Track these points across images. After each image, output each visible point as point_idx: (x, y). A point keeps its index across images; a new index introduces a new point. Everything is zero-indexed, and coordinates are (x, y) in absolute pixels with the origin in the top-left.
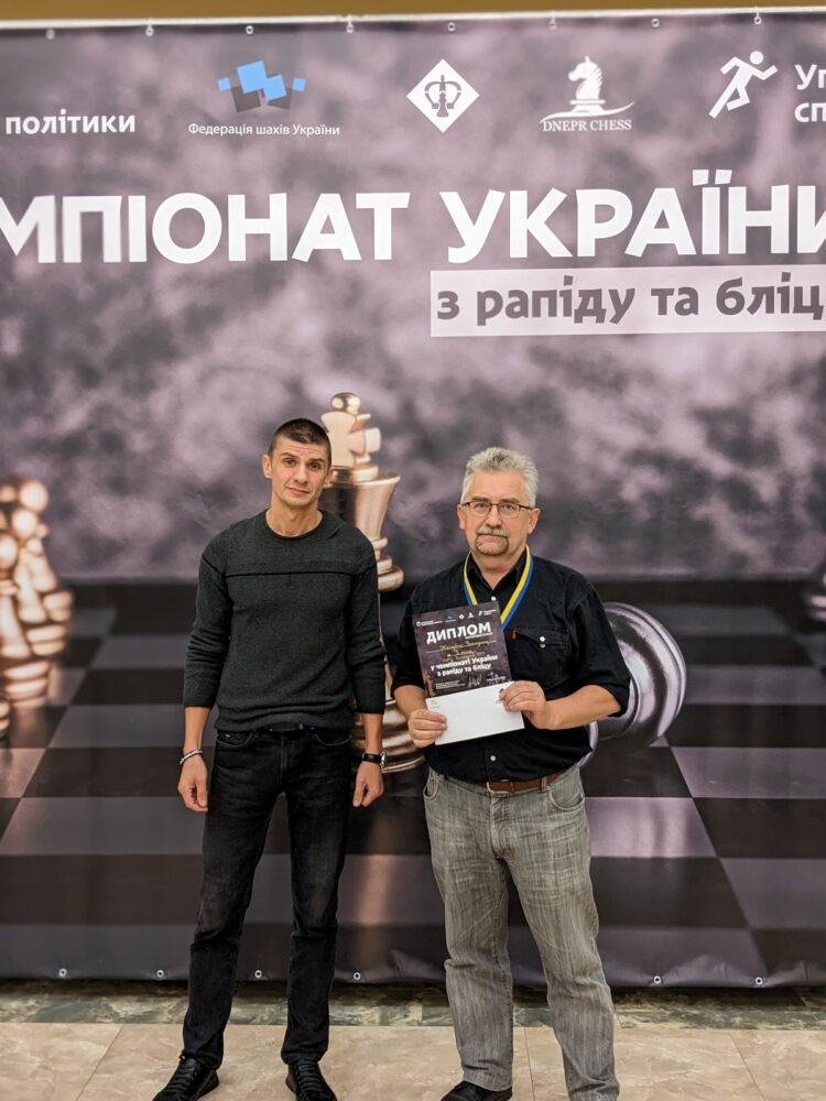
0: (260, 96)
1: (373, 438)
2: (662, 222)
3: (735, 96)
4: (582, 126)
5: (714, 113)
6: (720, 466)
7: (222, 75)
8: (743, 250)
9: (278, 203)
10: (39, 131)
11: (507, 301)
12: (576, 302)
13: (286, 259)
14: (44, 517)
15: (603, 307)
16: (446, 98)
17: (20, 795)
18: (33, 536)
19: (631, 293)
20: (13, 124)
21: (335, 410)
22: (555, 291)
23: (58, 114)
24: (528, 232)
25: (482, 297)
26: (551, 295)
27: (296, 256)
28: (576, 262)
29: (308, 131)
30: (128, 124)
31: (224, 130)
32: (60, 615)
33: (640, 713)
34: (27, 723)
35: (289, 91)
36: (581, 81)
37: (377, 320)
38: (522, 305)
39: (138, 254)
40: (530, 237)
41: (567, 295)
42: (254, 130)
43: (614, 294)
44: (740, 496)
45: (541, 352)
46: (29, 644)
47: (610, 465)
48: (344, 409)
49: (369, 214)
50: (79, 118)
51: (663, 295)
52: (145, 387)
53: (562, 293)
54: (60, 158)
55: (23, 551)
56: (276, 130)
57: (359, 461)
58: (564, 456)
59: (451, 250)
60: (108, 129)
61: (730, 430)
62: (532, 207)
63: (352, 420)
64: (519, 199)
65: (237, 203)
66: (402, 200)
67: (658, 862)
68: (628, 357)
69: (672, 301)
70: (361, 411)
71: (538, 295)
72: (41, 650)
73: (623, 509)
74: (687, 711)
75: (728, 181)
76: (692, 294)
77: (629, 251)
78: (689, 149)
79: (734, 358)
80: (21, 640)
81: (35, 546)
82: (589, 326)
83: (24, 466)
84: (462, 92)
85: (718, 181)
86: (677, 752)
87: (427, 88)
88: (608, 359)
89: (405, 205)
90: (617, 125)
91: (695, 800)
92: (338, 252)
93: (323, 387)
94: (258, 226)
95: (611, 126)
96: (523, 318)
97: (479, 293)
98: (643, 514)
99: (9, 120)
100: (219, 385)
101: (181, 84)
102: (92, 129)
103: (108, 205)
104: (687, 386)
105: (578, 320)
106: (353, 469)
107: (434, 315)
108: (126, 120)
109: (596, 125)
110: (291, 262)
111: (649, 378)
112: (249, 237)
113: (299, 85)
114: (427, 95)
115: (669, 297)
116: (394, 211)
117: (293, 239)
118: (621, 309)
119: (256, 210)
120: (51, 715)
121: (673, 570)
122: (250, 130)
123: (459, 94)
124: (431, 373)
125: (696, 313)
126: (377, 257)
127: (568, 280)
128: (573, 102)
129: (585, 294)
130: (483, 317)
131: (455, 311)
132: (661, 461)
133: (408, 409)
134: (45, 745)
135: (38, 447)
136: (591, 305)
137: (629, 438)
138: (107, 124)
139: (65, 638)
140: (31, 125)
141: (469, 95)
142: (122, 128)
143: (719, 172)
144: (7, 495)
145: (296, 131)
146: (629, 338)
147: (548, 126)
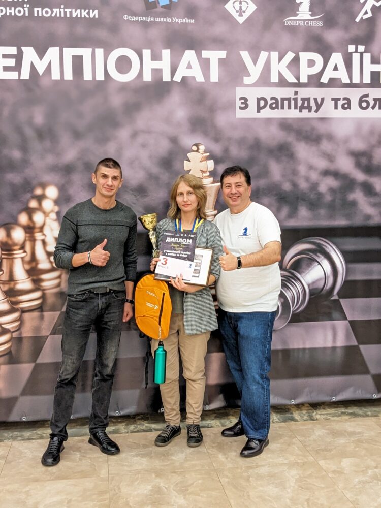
0: (157, 3)
1: (211, 164)
2: (336, 68)
3: (366, 13)
4: (302, 23)
5: (357, 20)
6: (360, 176)
8: (369, 82)
9: (166, 54)
10: (51, 16)
11: (270, 102)
12: (300, 103)
13: (169, 80)
14: (56, 202)
15: (311, 105)
16: (242, 8)
17: (48, 334)
18: (52, 211)
19: (323, 99)
21: (193, 151)
22: (290, 98)
23: (60, 8)
24: (279, 71)
25: (259, 100)
27: (174, 79)
28: (299, 85)
29: (180, 21)
30: (94, 14)
31: (140, 19)
33: (327, 284)
34: (50, 300)
35: (171, 1)
36: (301, 3)
37: (212, 109)
38: (276, 104)
39: (100, 77)
40: (280, 74)
41: (296, 100)
42: (155, 19)
43: (316, 99)
44: (368, 189)
45: (285, 125)
47: (314, 176)
48: (197, 151)
49: (208, 61)
50: (70, 10)
51: (336, 100)
52: (103, 140)
53: (294, 99)
54: (61, 29)
55: (47, 218)
57: (204, 175)
58: (295, 172)
59: (244, 78)
60: (85, 16)
61: (364, 161)
62: (280, 59)
63: (201, 156)
64: (275, 55)
65: (147, 53)
66: (223, 54)
67: (334, 349)
68: (322, 128)
69: (340, 103)
70: (205, 152)
71: (283, 99)
73: (320, 195)
74: (346, 283)
75: (363, 51)
76: (348, 100)
77: (322, 81)
78: (347, 36)
79: (366, 129)
80: (47, 261)
81: (53, 216)
82: (305, 114)
83: (47, 178)
84: (250, 5)
85: (358, 51)
86: (342, 301)
87: (233, 3)
88: (313, 129)
89: (224, 56)
91: (349, 321)
92: (194, 77)
93: (188, 141)
94: (156, 65)
95: (314, 24)
96: (276, 109)
97: (257, 98)
98: (328, 198)
100: (141, 139)
102: (77, 15)
103: (85, 53)
104: (346, 141)
105: (300, 111)
107: (237, 108)
108: (93, 12)
109: (308, 23)
110: (172, 82)
111: (330, 137)
112: (152, 69)
114: (234, 6)
115: (339, 102)
116: (219, 59)
117: (173, 72)
118: (319, 106)
119: (156, 57)
120: (61, 295)
121: (341, 222)
122: (152, 19)
123: (248, 7)
124: (237, 134)
125: (350, 109)
126: (212, 81)
127: (296, 93)
128: (297, 12)
129: (303, 99)
130: (259, 109)
131: (247, 106)
132: (336, 174)
133: (226, 151)
134: (60, 310)
135: (54, 169)
136: (305, 104)
137: (322, 164)
138: (84, 13)
141: (252, 7)
142: (92, 16)
143: (359, 47)
144: (38, 192)
145: (174, 20)
146: (322, 119)
147: (287, 23)
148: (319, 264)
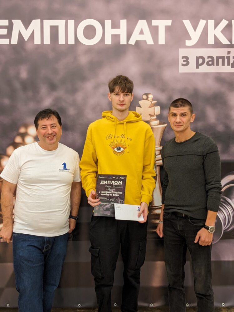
1: (157, 110)
9: (123, 23)
12: (232, 61)
21: (144, 99)
24: (215, 35)
25: (198, 58)
26: (223, 58)
27: (130, 43)
37: (160, 66)
38: (212, 61)
39: (71, 41)
45: (219, 78)
48: (147, 99)
49: (157, 28)
53: (227, 57)
54: (42, 5)
57: (153, 118)
59: (186, 41)
62: (216, 25)
63: (150, 103)
64: (211, 23)
65: (108, 23)
66: (169, 22)
70: (153, 100)
71: (218, 58)
83: (29, 120)
92: (145, 41)
93: (139, 91)
94: (116, 31)
96: (212, 66)
100: (101, 90)
103: (60, 23)
105: (232, 67)
106: (150, 121)
107: (180, 65)
110: (128, 45)
112: (112, 35)
116: (166, 27)
117: (129, 37)
119: (115, 25)
124: (179, 86)
127: (229, 53)
130: (198, 65)
131: (188, 63)
133: (170, 99)
144: (22, 130)
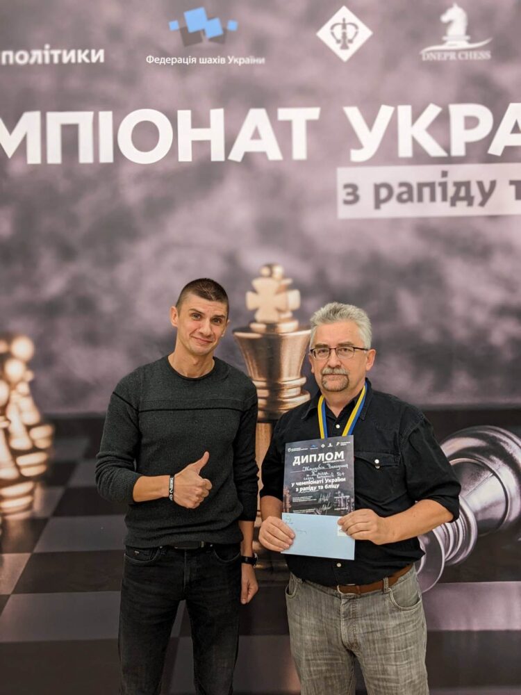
0: (202, 34)
1: (294, 298)
2: (516, 129)
4: (452, 56)
7: (172, 19)
9: (217, 116)
10: (28, 62)
11: (397, 190)
12: (451, 191)
13: (223, 160)
14: (30, 365)
15: (472, 194)
16: (347, 35)
17: (10, 592)
18: (22, 380)
19: (493, 184)
20: (7, 57)
22: (434, 183)
24: (413, 138)
25: (377, 188)
26: (432, 185)
27: (231, 157)
28: (450, 160)
29: (240, 61)
30: (98, 56)
31: (174, 60)
32: (43, 444)
33: (510, 513)
34: (16, 532)
35: (225, 30)
36: (450, 23)
37: (296, 206)
38: (409, 193)
39: (107, 156)
41: (444, 186)
42: (198, 60)
43: (480, 184)
45: (425, 229)
46: (18, 467)
47: (480, 317)
49: (288, 125)
50: (60, 52)
51: (517, 184)
52: (112, 260)
54: (45, 83)
55: (14, 393)
56: (215, 60)
57: (284, 316)
58: (445, 310)
59: (352, 151)
60: (83, 61)
64: (405, 112)
65: (184, 116)
66: (314, 113)
68: (493, 233)
70: (285, 277)
71: (421, 186)
72: (27, 472)
73: (492, 351)
77: (490, 151)
80: (12, 464)
81: (24, 388)
82: (462, 209)
83: (15, 325)
84: (360, 30)
87: (332, 27)
88: (477, 234)
89: (316, 117)
90: (479, 55)
92: (264, 154)
93: (254, 259)
94: (201, 134)
95: (475, 56)
97: (375, 184)
98: (508, 355)
99: (4, 54)
100: (172, 259)
101: (140, 25)
102: (70, 60)
103: (83, 119)
106: (278, 323)
108: (97, 52)
109: (463, 56)
110: (227, 163)
111: (508, 249)
112: (194, 142)
113: (232, 26)
114: (333, 34)
116: (308, 122)
118: (486, 196)
119: (200, 122)
120: (35, 525)
122: (194, 60)
123: (356, 33)
124: (339, 246)
126: (295, 158)
127: (445, 174)
128: (445, 38)
129: (458, 185)
130: (378, 203)
131: (356, 199)
133: (321, 275)
134: (30, 550)
136: (462, 193)
137: (494, 295)
138: (82, 56)
139: (46, 463)
140: (22, 57)
141: (364, 33)
142: (94, 60)
145: (231, 61)
146: (493, 218)
147: (426, 56)
148: (495, 474)
